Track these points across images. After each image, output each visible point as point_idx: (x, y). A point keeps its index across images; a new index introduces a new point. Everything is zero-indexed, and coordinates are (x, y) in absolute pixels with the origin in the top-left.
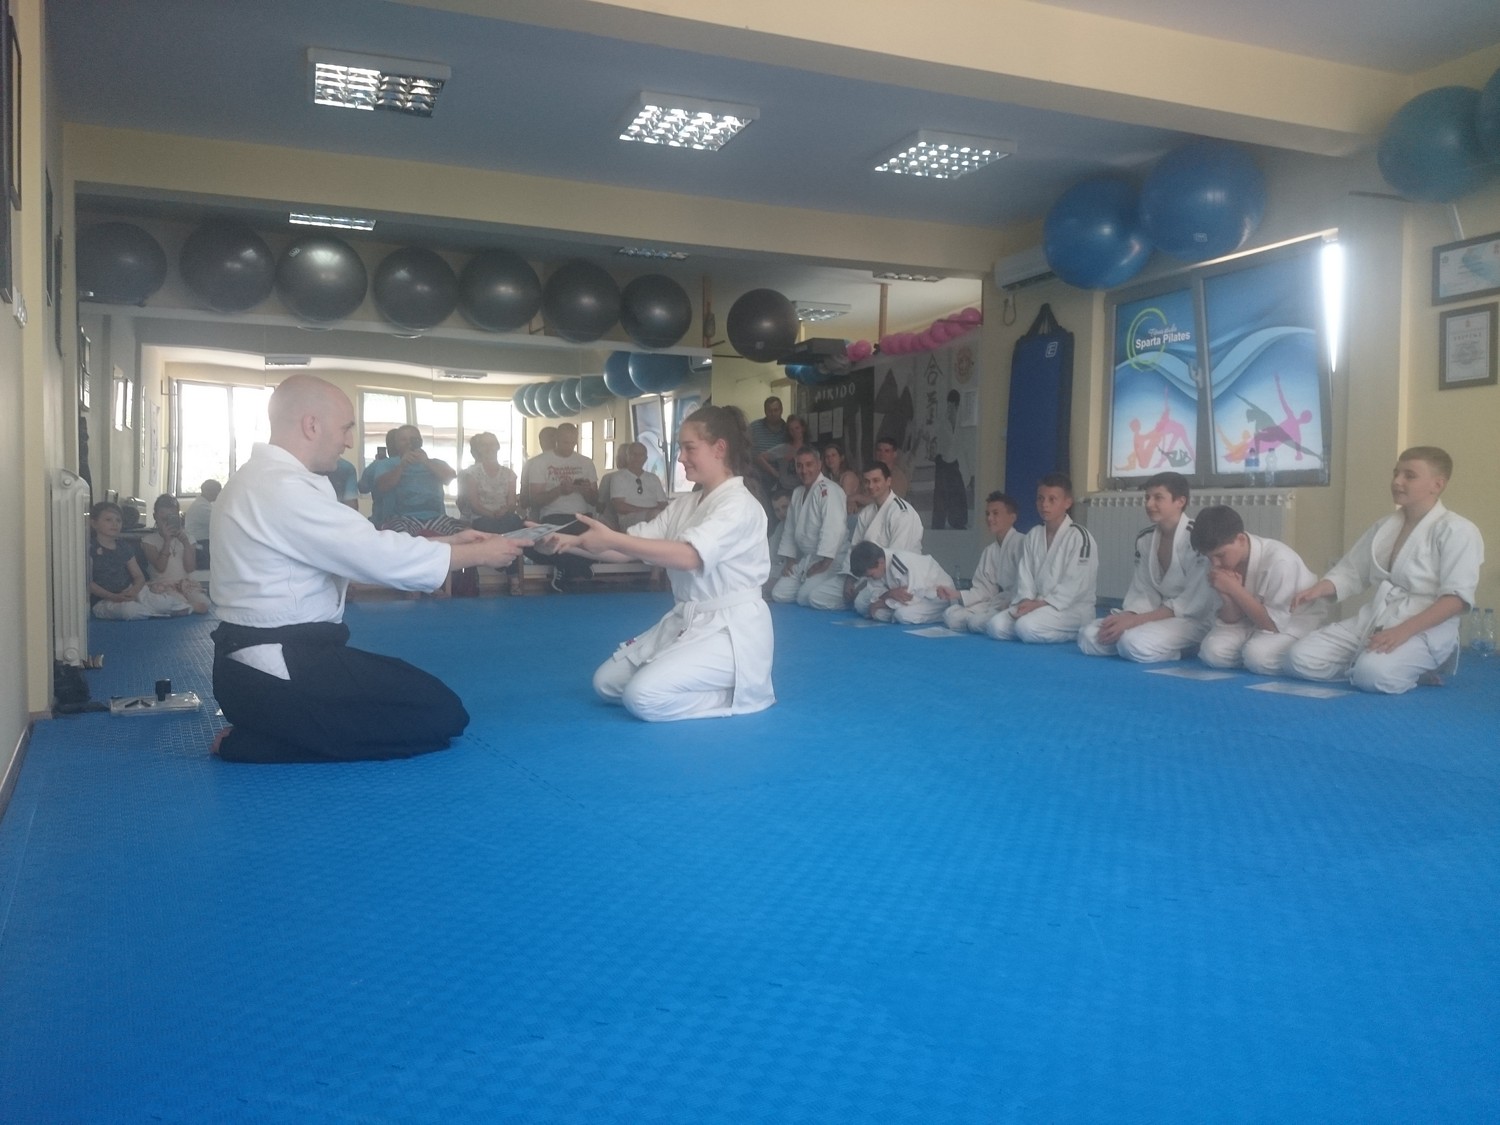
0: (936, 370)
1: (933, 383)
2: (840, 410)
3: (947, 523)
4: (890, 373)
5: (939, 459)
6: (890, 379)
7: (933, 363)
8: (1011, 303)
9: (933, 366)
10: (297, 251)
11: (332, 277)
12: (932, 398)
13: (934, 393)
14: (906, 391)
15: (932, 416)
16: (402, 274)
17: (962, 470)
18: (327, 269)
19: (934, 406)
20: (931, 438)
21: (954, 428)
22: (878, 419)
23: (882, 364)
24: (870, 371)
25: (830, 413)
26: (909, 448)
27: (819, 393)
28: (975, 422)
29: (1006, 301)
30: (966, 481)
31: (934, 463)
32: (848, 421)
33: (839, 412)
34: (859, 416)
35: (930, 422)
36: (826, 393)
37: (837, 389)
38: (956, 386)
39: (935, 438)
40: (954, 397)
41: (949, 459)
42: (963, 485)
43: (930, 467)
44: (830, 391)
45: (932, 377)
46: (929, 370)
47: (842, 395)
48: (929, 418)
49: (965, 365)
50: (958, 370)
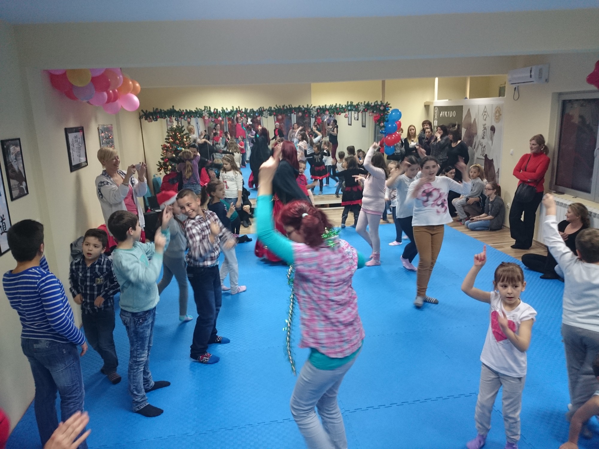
0: (486, 113)
1: (485, 120)
4: (469, 110)
6: (469, 113)
7: (485, 110)
8: (517, 89)
14: (475, 120)
17: (495, 163)
19: (485, 131)
20: (483, 146)
21: (492, 144)
23: (466, 106)
24: (462, 107)
27: (442, 112)
29: (515, 89)
30: (496, 169)
31: (484, 158)
35: (483, 138)
37: (449, 112)
38: (494, 124)
39: (485, 146)
40: (493, 129)
42: (495, 172)
43: (483, 159)
45: (485, 116)
46: (484, 114)
47: (450, 116)
48: (483, 136)
49: (497, 114)
50: (495, 116)
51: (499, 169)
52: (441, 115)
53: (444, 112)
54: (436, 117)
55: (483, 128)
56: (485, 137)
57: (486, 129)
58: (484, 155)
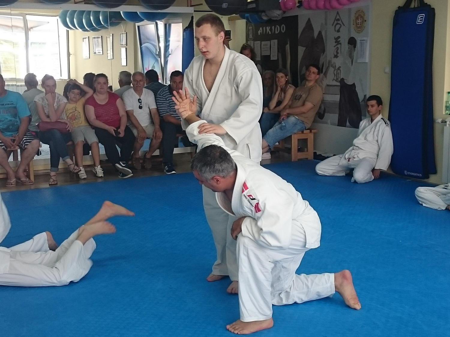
0: (339, 22)
1: (338, 31)
3: (348, 123)
4: (309, 21)
6: (309, 25)
7: (338, 17)
9: (338, 20)
13: (339, 37)
14: (320, 33)
15: (337, 53)
17: (358, 89)
19: (339, 46)
20: (337, 67)
21: (352, 64)
23: (303, 15)
24: (295, 18)
25: (269, 43)
26: (322, 71)
30: (361, 98)
31: (338, 84)
32: (281, 49)
33: (275, 44)
34: (288, 47)
36: (266, 30)
38: (354, 34)
39: (340, 67)
40: (352, 42)
41: (350, 81)
42: (359, 100)
45: (337, 27)
46: (336, 22)
47: (276, 32)
49: (360, 21)
50: (355, 24)
51: (365, 97)
55: (335, 42)
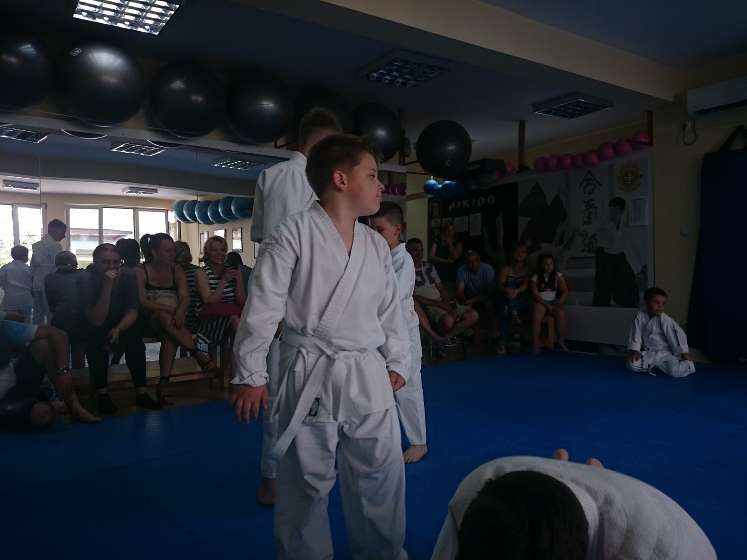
0: (592, 182)
1: (591, 192)
2: (479, 215)
3: (612, 302)
4: (537, 185)
5: (600, 251)
6: (537, 191)
7: (589, 176)
8: (689, 126)
9: (590, 180)
10: (78, 51)
11: (112, 80)
12: (589, 204)
13: (593, 200)
14: (557, 199)
15: (589, 218)
16: (178, 85)
17: (631, 259)
18: (109, 72)
19: (592, 210)
20: (589, 236)
21: (618, 229)
22: (522, 223)
23: (526, 181)
24: (514, 186)
25: (466, 218)
26: (561, 242)
27: (453, 204)
28: (647, 222)
29: (685, 126)
30: (636, 268)
31: (594, 255)
33: (477, 218)
34: (500, 220)
35: (588, 223)
36: (462, 204)
37: (474, 200)
39: (595, 235)
40: (618, 204)
41: (615, 250)
42: (633, 272)
43: (590, 257)
44: (465, 203)
45: (589, 188)
46: (585, 183)
47: (479, 204)
48: (586, 219)
49: (630, 178)
50: (621, 181)
51: (644, 268)
52: (450, 208)
53: (459, 203)
54: (436, 213)
55: (586, 206)
56: (591, 221)
57: (596, 207)
58: (594, 250)
